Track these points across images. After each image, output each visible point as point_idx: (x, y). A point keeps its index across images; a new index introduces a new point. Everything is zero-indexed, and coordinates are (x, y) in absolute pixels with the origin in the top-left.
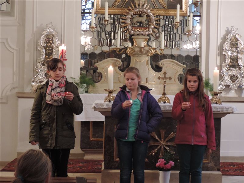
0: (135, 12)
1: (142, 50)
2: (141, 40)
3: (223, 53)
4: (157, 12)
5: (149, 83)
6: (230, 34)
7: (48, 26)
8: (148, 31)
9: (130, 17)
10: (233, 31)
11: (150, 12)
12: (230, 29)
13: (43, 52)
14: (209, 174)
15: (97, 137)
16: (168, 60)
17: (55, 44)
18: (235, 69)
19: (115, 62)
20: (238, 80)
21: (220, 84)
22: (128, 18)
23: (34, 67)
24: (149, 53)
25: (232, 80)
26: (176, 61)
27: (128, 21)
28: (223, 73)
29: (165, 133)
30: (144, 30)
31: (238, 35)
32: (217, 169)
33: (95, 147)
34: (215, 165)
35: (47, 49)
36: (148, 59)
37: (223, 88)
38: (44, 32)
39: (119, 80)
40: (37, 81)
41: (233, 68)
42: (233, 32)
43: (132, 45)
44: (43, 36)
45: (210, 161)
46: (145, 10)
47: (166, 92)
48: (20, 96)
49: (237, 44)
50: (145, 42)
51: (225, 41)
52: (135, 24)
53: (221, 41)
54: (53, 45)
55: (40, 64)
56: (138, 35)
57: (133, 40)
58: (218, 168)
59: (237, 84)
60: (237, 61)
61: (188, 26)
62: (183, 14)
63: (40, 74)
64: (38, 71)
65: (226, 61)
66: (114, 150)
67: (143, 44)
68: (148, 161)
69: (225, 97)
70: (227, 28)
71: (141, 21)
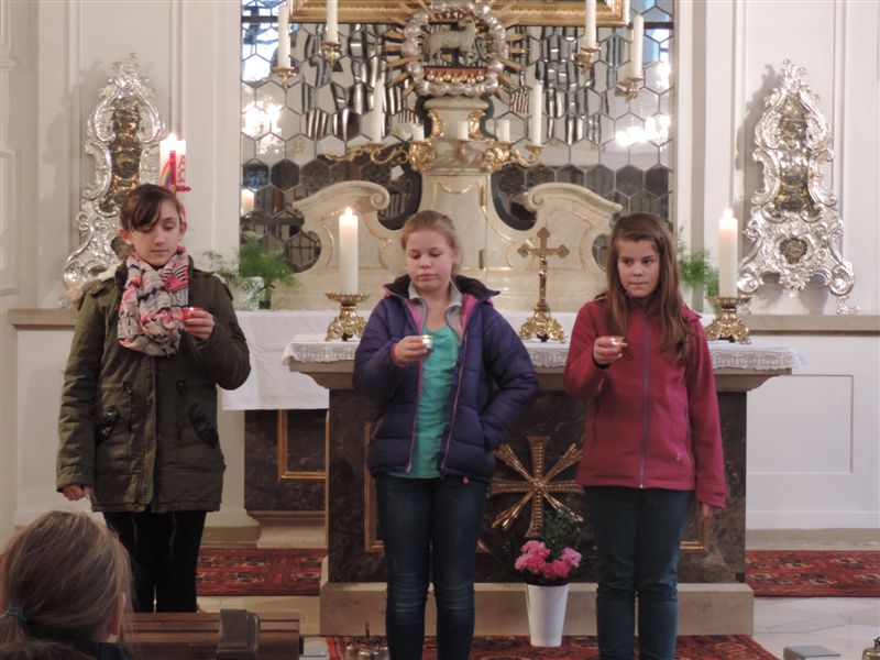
0: (436, 15)
1: (464, 151)
2: (457, 113)
3: (755, 157)
4: (515, 12)
5: (490, 269)
6: (780, 90)
7: (122, 67)
8: (485, 80)
9: (417, 30)
10: (790, 76)
11: (489, 14)
12: (778, 71)
13: (105, 163)
14: (708, 593)
15: (305, 468)
16: (557, 184)
17: (147, 131)
18: (796, 216)
19: (367, 195)
20: (809, 253)
21: (745, 271)
22: (410, 34)
23: (71, 218)
24: (489, 161)
25: (786, 256)
26: (586, 191)
27: (412, 48)
28: (755, 231)
29: (548, 450)
31: (809, 91)
32: (734, 576)
33: (296, 503)
34: (729, 561)
35: (120, 149)
36: (485, 181)
37: (756, 283)
38: (108, 88)
39: (381, 261)
40: (82, 268)
41: (792, 213)
42: (788, 82)
43: (428, 133)
44: (105, 102)
45: (711, 548)
46: (471, 7)
47: (548, 300)
48: (25, 320)
49: (805, 126)
50: (472, 123)
51: (761, 116)
52: (435, 57)
53: (745, 116)
54: (140, 136)
55: (94, 207)
56: (447, 95)
57: (431, 114)
58: (739, 571)
59: (804, 270)
60: (805, 187)
61: (629, 61)
62: (609, 18)
63: (95, 243)
64: (89, 229)
65: (767, 189)
66: (363, 513)
67: (466, 128)
68: (487, 551)
69: (761, 317)
70: (769, 67)
71: (457, 45)
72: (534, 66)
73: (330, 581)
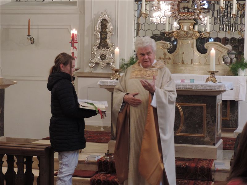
2: (187, 24)
5: (194, 64)
8: (194, 15)
9: (177, 3)
13: (99, 37)
14: (205, 148)
17: (109, 29)
19: (163, 45)
22: (175, 3)
24: (193, 36)
26: (221, 44)
27: (176, 7)
30: (190, 14)
32: (212, 144)
34: (211, 140)
35: (103, 33)
36: (193, 41)
40: (93, 62)
44: (99, 22)
45: (206, 136)
48: (79, 75)
50: (190, 26)
54: (107, 30)
55: (96, 48)
56: (184, 19)
57: (181, 24)
58: (214, 142)
63: (96, 56)
64: (95, 53)
67: (186, 28)
71: (187, 6)
72: (216, 11)
73: (111, 140)
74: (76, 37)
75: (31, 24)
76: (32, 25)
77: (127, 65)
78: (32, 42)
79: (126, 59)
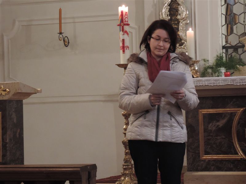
17: (181, 15)
44: (166, 5)
54: (179, 17)
73: (188, 171)
74: (126, 16)
75: (63, 16)
76: (65, 18)
77: (211, 68)
78: (66, 43)
79: (210, 60)
